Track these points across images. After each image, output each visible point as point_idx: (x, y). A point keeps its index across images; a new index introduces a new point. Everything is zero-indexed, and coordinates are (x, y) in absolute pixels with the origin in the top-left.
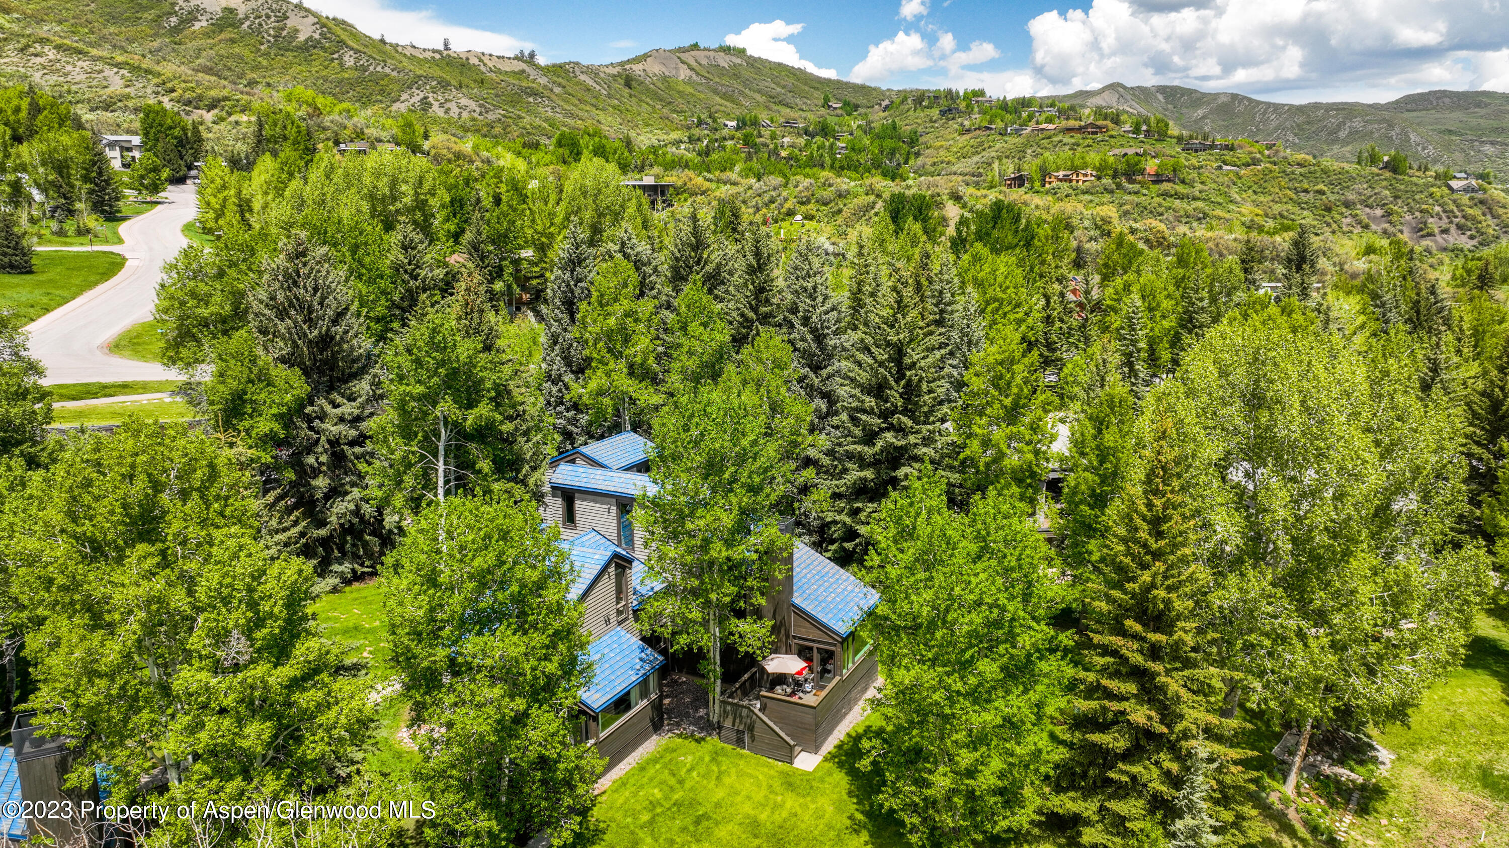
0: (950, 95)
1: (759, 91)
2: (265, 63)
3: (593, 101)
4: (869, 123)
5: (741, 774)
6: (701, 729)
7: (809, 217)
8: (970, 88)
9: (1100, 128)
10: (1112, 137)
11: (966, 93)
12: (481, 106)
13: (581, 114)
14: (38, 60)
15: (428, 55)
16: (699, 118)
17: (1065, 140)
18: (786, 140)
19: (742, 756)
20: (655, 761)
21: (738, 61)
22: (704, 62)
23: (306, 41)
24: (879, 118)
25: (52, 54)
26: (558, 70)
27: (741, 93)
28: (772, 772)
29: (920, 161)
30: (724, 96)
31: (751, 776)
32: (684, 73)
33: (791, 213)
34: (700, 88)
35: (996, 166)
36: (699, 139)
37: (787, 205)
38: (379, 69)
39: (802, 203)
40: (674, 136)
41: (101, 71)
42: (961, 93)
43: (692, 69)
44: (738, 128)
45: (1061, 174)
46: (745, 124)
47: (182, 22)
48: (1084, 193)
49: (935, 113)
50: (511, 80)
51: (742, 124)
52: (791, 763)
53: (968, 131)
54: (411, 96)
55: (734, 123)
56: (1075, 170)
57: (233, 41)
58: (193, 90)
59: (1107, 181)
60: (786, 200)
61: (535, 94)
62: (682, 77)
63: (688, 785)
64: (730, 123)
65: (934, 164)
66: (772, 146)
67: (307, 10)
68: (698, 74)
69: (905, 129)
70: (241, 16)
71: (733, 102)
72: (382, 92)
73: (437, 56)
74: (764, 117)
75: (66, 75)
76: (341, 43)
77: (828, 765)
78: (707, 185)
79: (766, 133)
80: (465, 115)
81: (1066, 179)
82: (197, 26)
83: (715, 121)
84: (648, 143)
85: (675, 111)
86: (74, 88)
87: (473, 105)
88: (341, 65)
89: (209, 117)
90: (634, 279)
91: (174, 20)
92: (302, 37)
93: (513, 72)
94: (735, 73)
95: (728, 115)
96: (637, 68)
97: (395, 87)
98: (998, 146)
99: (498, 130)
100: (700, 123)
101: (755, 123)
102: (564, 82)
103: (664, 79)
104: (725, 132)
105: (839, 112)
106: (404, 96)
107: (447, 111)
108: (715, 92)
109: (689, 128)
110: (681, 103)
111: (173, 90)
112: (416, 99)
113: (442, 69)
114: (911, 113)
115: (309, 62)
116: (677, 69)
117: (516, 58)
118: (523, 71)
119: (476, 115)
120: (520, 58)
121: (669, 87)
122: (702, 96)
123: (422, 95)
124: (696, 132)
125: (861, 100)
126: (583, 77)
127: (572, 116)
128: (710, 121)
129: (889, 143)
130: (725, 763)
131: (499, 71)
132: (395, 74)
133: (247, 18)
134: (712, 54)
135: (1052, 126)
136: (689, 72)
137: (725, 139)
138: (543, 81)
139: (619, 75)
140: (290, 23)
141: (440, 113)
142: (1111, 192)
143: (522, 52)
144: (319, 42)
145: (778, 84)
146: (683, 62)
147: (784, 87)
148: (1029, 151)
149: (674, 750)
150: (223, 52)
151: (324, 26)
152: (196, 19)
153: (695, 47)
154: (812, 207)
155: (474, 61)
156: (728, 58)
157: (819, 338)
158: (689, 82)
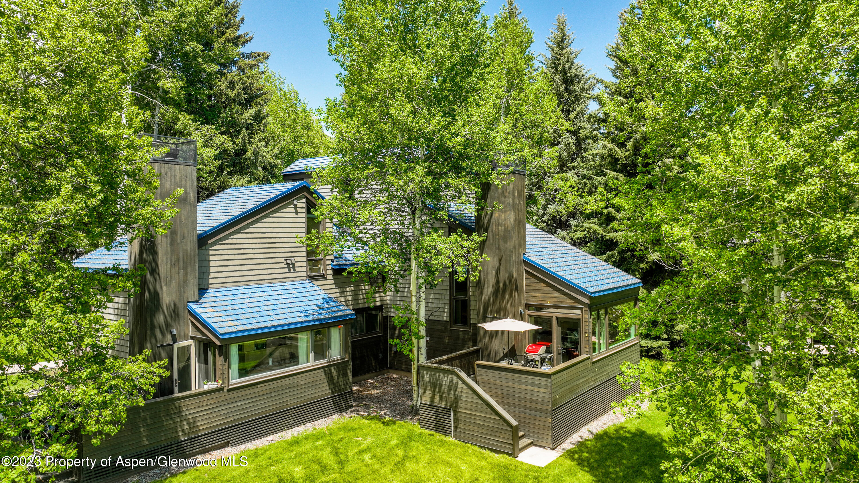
5: (435, 461)
6: (394, 413)
19: (443, 443)
20: (319, 438)
28: (483, 463)
31: (449, 464)
52: (513, 455)
63: (349, 468)
77: (568, 463)
130: (416, 446)
149: (353, 430)
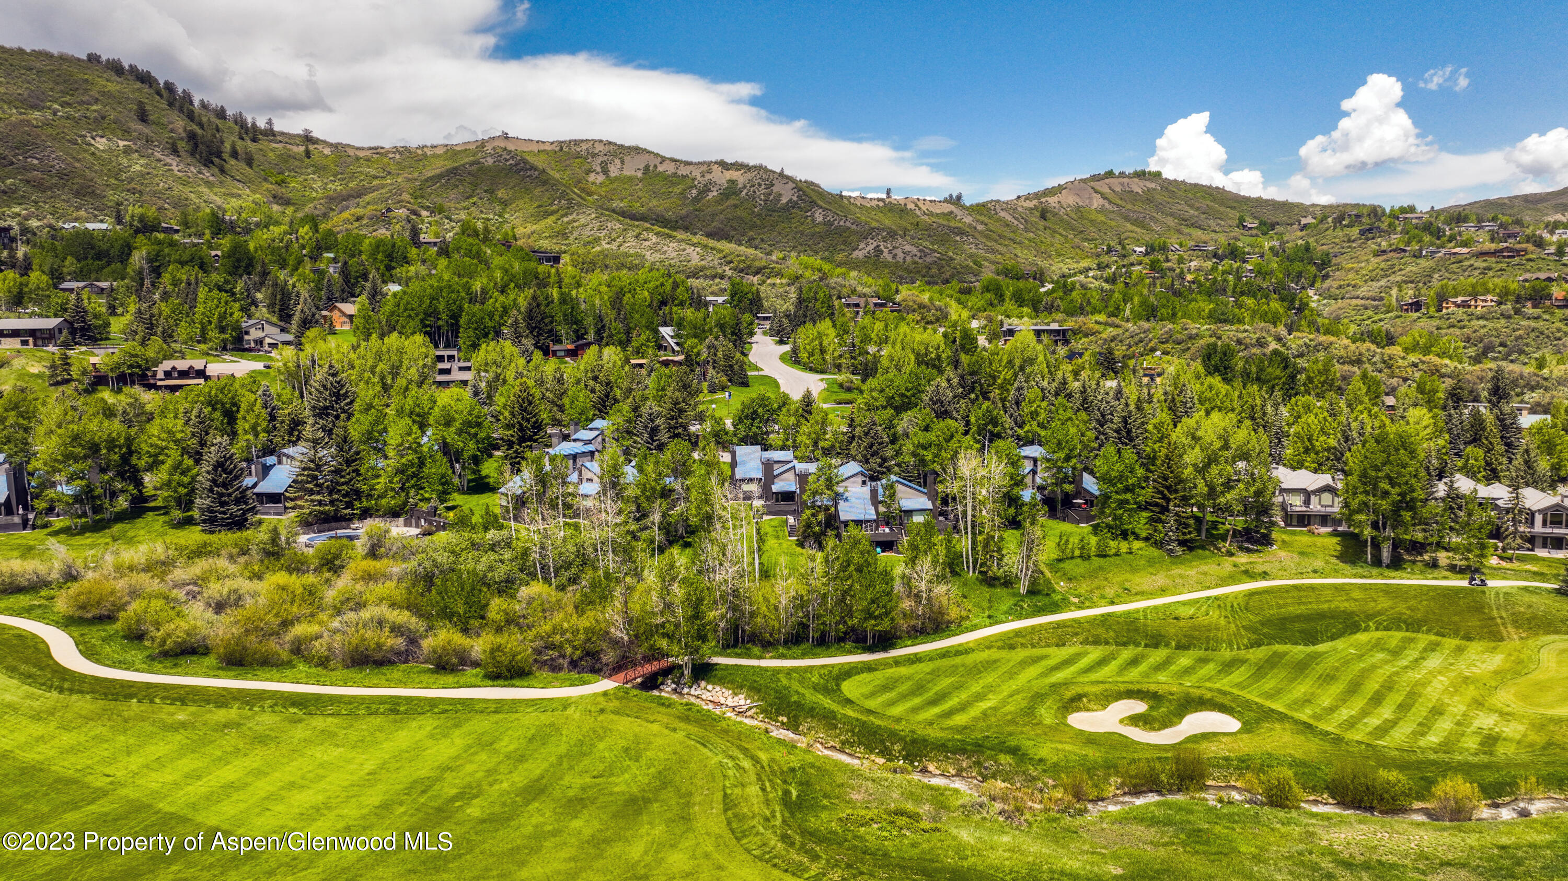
0: (1375, 212)
1: (1172, 215)
2: (758, 222)
3: (1011, 235)
4: (1283, 244)
5: (1063, 528)
7: (1165, 353)
8: (1397, 206)
9: (1518, 251)
10: (1530, 260)
11: (1392, 210)
12: (921, 251)
13: (1000, 248)
14: (647, 243)
15: (874, 203)
16: (1109, 246)
17: (1476, 265)
18: (1193, 264)
19: (1065, 523)
21: (1153, 185)
22: (1118, 189)
23: (787, 203)
24: (1295, 238)
25: (654, 239)
26: (981, 209)
27: (1153, 218)
28: (1073, 527)
29: (1328, 283)
30: (1136, 222)
31: (1066, 529)
32: (1097, 202)
33: (1153, 350)
34: (1112, 216)
35: (1394, 292)
36: (1107, 266)
37: (1151, 344)
38: (842, 223)
39: (1163, 343)
40: (1084, 264)
41: (684, 250)
42: (1388, 211)
43: (1105, 198)
44: (1147, 254)
45: (1459, 300)
46: (1153, 249)
47: (700, 193)
48: (1478, 318)
49: (1355, 232)
50: (941, 221)
51: (1150, 250)
53: (1384, 252)
54: (867, 245)
55: (1143, 249)
56: (1474, 295)
57: (736, 206)
58: (744, 262)
59: (1508, 306)
60: (1151, 340)
61: (961, 232)
62: (1095, 206)
64: (1138, 249)
65: (1340, 287)
66: (1178, 271)
67: (788, 177)
68: (1110, 202)
69: (1320, 250)
70: (740, 186)
71: (1143, 227)
72: (844, 242)
73: (881, 204)
74: (1173, 242)
75: (665, 253)
76: (813, 203)
78: (1097, 327)
79: (1173, 257)
80: (908, 259)
81: (1465, 305)
82: (711, 195)
83: (1124, 248)
84: (1059, 272)
85: (1086, 240)
86: (672, 262)
87: (914, 250)
88: (813, 221)
89: (755, 279)
90: (1041, 395)
91: (694, 192)
92: (784, 200)
93: (943, 214)
94: (1148, 198)
95: (1138, 242)
96: (1052, 201)
97: (854, 238)
98: (1409, 268)
99: (934, 271)
100: (1110, 250)
101: (1164, 248)
102: (985, 219)
103: (1078, 209)
104: (1133, 258)
105: (1254, 232)
106: (862, 245)
107: (895, 256)
108: (1127, 219)
109: (1098, 256)
110: (1092, 232)
111: (731, 262)
112: (870, 248)
113: (885, 215)
114: (1330, 232)
115: (789, 219)
116: (1090, 198)
117: (946, 201)
118: (952, 212)
119: (917, 259)
120: (949, 200)
121: (1082, 217)
122: (1113, 223)
123: (875, 244)
124: (1105, 259)
125: (1282, 218)
126: (1002, 214)
127: (993, 251)
128: (1119, 248)
129: (1297, 266)
131: (931, 214)
132: (854, 227)
133: (745, 187)
134: (1126, 180)
135: (1465, 250)
136: (1101, 201)
137: (1132, 264)
138: (968, 220)
139: (1036, 207)
140: (775, 189)
141: (889, 258)
142: (1509, 317)
143: (951, 196)
144: (796, 203)
145: (1192, 207)
146: (1096, 192)
147: (1197, 209)
148: (1436, 276)
150: (729, 216)
151: (800, 190)
152: (709, 190)
153: (1110, 174)
154: (1168, 346)
155: (911, 206)
156: (1141, 183)
157: (1103, 416)
158: (1102, 211)
